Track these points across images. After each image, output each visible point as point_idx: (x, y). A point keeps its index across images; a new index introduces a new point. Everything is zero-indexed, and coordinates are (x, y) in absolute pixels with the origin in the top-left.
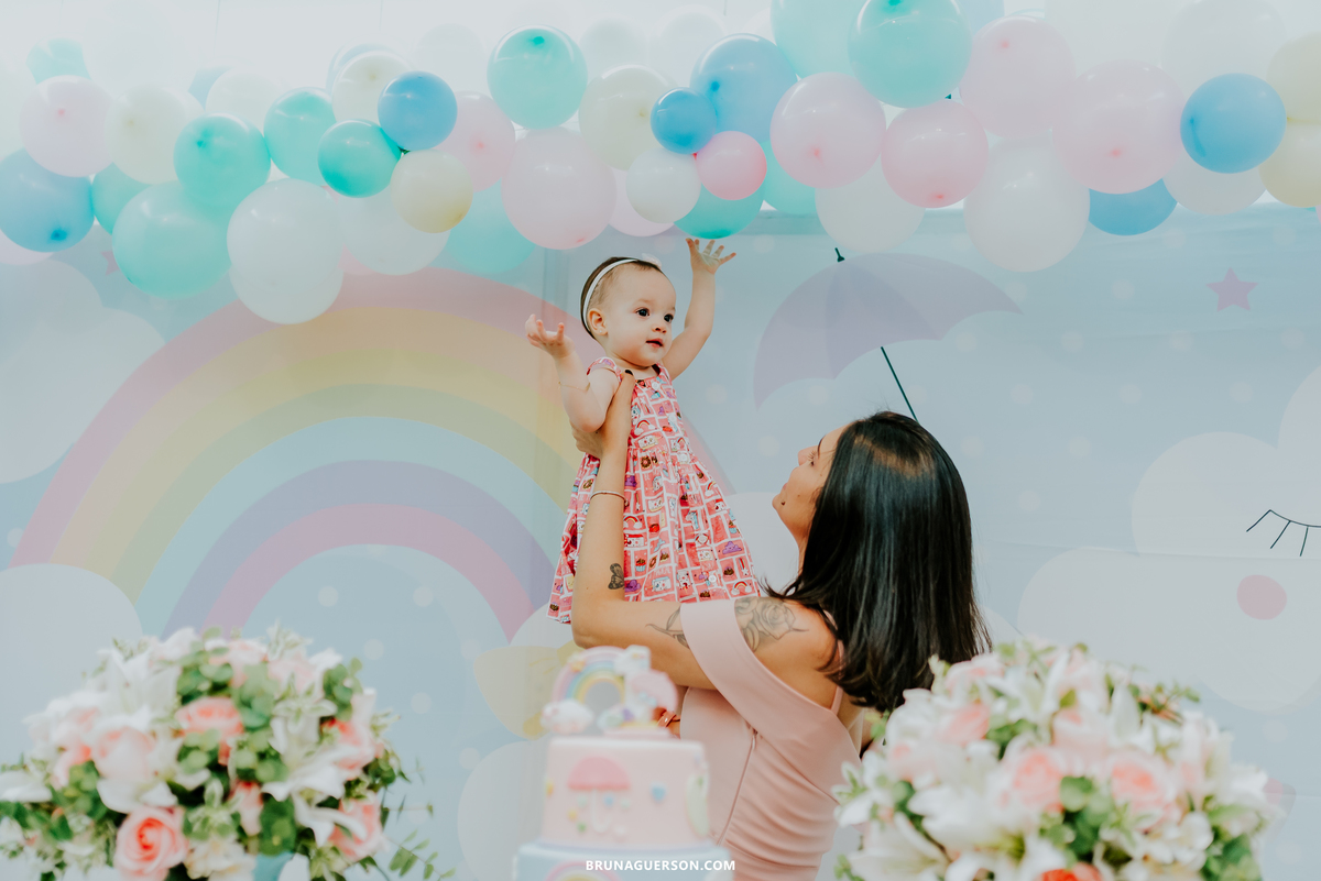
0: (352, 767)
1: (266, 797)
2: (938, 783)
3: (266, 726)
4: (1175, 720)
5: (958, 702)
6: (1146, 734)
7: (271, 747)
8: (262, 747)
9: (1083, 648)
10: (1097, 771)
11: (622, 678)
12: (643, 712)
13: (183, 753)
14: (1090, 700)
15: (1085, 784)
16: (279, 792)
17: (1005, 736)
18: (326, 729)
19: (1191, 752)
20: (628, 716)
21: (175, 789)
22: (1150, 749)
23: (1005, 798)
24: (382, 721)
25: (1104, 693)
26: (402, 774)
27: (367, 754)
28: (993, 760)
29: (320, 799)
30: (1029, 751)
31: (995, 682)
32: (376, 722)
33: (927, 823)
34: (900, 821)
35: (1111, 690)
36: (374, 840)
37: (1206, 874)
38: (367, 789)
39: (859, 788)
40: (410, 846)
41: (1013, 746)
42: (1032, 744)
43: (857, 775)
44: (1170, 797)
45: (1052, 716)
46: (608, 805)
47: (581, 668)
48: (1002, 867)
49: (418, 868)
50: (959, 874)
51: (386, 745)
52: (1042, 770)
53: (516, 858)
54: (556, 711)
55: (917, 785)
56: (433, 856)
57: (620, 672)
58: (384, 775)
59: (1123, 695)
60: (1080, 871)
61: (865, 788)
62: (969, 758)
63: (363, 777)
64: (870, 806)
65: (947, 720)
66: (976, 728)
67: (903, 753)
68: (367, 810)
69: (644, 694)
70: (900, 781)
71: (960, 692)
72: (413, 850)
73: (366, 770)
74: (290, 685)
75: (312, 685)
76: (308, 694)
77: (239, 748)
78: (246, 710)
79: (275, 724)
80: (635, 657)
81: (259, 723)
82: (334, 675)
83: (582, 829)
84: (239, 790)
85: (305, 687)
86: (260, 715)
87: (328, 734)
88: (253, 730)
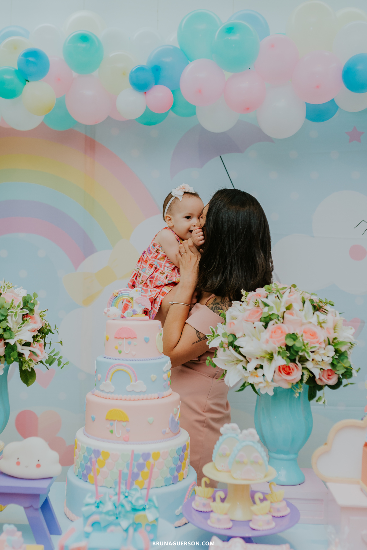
0: (33, 331)
1: (7, 344)
2: (244, 335)
3: (5, 319)
4: (325, 312)
5: (251, 306)
6: (314, 318)
7: (8, 326)
8: (5, 326)
9: (294, 286)
10: (298, 331)
11: (132, 298)
12: (140, 311)
14: (297, 306)
15: (294, 337)
16: (12, 342)
17: (268, 319)
18: (25, 318)
19: (330, 325)
20: (135, 313)
22: (316, 324)
23: (267, 342)
24: (43, 313)
25: (302, 304)
26: (51, 331)
27: (39, 326)
28: (263, 328)
29: (24, 342)
30: (276, 325)
31: (265, 300)
32: (41, 314)
33: (240, 349)
34: (230, 348)
35: (304, 302)
36: (43, 355)
37: (332, 364)
38: (40, 338)
39: (216, 334)
40: (52, 355)
41: (271, 323)
42: (276, 323)
43: (214, 330)
44: (322, 340)
45: (284, 312)
46: (130, 344)
47: (117, 295)
48: (265, 364)
49: (56, 362)
50: (251, 367)
51: (46, 322)
52: (280, 332)
53: (95, 361)
54: (108, 311)
55: (237, 336)
56: (61, 358)
57: (131, 297)
58: (45, 332)
59: (308, 304)
60: (292, 365)
61: (218, 335)
62: (255, 327)
63: (39, 334)
64: (220, 342)
65: (247, 313)
66: (258, 316)
67: (232, 324)
68: (40, 345)
69: (140, 304)
70: (231, 334)
71: (252, 303)
72: (53, 356)
73: (39, 331)
74: (12, 303)
75: (20, 303)
76: (18, 306)
79: (9, 318)
80: (137, 291)
81: (3, 318)
82: (27, 298)
83: (120, 352)
85: (17, 304)
86: (3, 315)
87: (27, 320)
88: (1, 321)
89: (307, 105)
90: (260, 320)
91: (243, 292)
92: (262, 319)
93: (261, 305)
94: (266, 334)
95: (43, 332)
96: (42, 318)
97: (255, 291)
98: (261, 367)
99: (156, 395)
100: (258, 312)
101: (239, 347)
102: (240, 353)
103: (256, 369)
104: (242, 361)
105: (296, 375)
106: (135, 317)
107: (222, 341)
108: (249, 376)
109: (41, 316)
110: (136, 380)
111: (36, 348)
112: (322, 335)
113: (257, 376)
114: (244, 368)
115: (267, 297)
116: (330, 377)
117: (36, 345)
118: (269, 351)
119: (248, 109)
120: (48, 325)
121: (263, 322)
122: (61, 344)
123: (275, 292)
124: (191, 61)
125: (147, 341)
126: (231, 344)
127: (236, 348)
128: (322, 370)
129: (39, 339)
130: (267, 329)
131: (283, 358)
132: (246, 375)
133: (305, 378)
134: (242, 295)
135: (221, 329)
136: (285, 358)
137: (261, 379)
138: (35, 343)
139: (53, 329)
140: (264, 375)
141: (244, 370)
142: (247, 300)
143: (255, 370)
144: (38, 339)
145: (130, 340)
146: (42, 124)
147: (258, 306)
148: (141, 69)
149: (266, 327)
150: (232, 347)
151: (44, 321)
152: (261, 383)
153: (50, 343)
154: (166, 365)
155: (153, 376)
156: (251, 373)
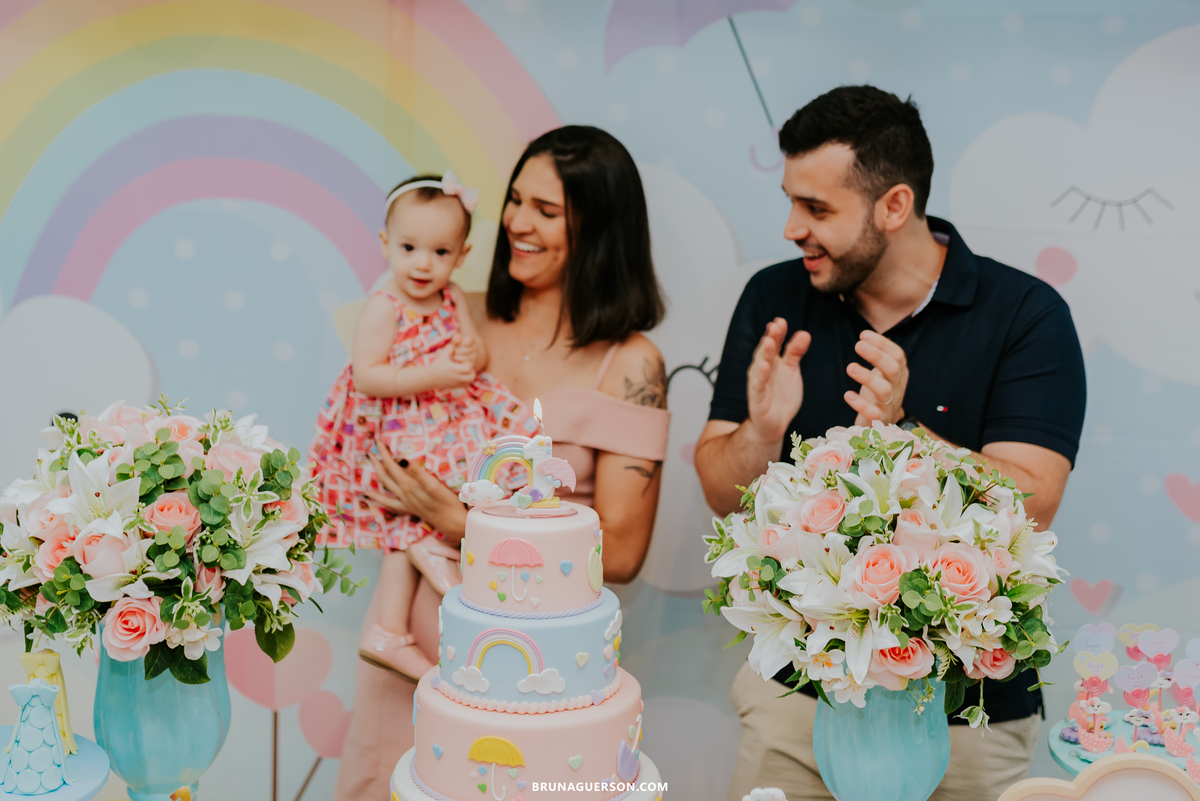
0: (289, 537)
1: (226, 581)
2: (800, 566)
3: (225, 523)
6: (968, 523)
7: (230, 538)
8: (223, 540)
11: (531, 461)
12: (547, 490)
13: (157, 551)
14: (927, 494)
16: (241, 577)
17: (859, 531)
18: (269, 510)
20: (536, 497)
21: (152, 584)
22: (972, 542)
23: (857, 589)
27: (302, 522)
28: (847, 551)
30: (877, 547)
32: (308, 488)
33: (793, 599)
34: (768, 593)
35: (944, 481)
37: (1006, 639)
38: (306, 551)
39: (727, 540)
40: (327, 565)
41: (865, 542)
42: (879, 541)
43: (724, 528)
44: (984, 584)
45: (895, 516)
46: (525, 580)
47: (493, 452)
48: (850, 636)
49: (337, 586)
50: (818, 641)
52: (887, 565)
54: (472, 490)
55: (784, 567)
56: (347, 570)
57: (526, 458)
58: (315, 528)
60: (911, 643)
63: (302, 541)
65: (807, 506)
66: (833, 518)
67: (772, 534)
68: (304, 565)
69: (550, 477)
70: (768, 557)
71: (819, 478)
73: (302, 534)
74: (238, 478)
75: (257, 475)
76: (253, 484)
77: (203, 542)
78: (203, 506)
79: (231, 517)
80: (541, 444)
81: (217, 520)
82: (273, 462)
83: (502, 598)
84: (204, 573)
85: (251, 477)
86: (217, 513)
87: (273, 513)
88: (214, 527)
90: (839, 530)
93: (844, 492)
94: (853, 569)
95: (310, 531)
98: (840, 644)
99: (588, 699)
100: (833, 505)
101: (789, 594)
102: (789, 605)
103: (827, 648)
104: (791, 622)
105: (921, 663)
106: (537, 509)
108: (809, 663)
109: (305, 497)
110: (541, 668)
111: (293, 576)
112: (985, 572)
113: (829, 664)
114: (798, 643)
115: (855, 467)
116: (997, 663)
117: (296, 567)
118: (861, 607)
121: (846, 534)
125: (566, 571)
126: (768, 586)
127: (782, 595)
128: (981, 652)
129: (302, 553)
130: (856, 555)
131: (893, 631)
132: (804, 658)
133: (942, 669)
134: (794, 447)
137: (837, 673)
138: (294, 564)
140: (845, 665)
141: (799, 647)
142: (805, 464)
143: (825, 651)
144: (298, 553)
145: (525, 571)
147: (836, 492)
149: (853, 547)
150: (771, 591)
152: (836, 680)
154: (612, 623)
155: (582, 656)
156: (816, 658)
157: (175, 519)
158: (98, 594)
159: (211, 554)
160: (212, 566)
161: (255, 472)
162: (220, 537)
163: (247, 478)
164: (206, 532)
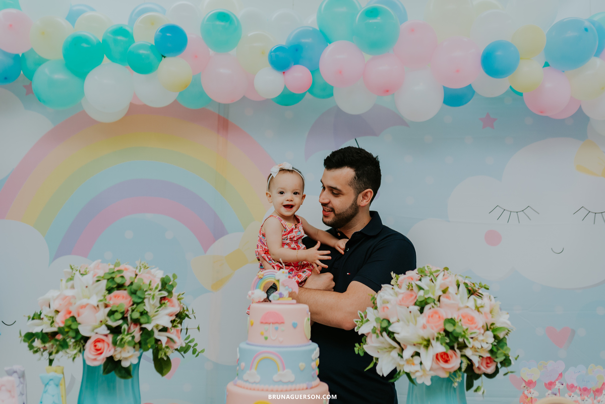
0: (171, 316)
1: (143, 329)
2: (398, 321)
3: (142, 302)
4: (480, 296)
5: (403, 290)
6: (472, 301)
7: (145, 310)
8: (141, 310)
9: (446, 269)
10: (455, 316)
11: (278, 281)
12: (286, 294)
13: (111, 313)
14: (452, 290)
15: (452, 321)
16: (149, 327)
17: (424, 303)
18: (163, 302)
19: (486, 309)
20: (281, 296)
21: (109, 327)
22: (474, 308)
23: (424, 327)
24: (181, 296)
25: (456, 287)
26: (187, 316)
27: (177, 310)
28: (419, 313)
29: (160, 328)
30: (432, 309)
31: (419, 283)
32: (179, 297)
33: (396, 335)
34: (385, 334)
35: (458, 286)
36: (180, 342)
37: (491, 351)
38: (178, 323)
39: (365, 320)
40: (187, 341)
41: (427, 308)
42: (433, 307)
43: (363, 315)
44: (480, 325)
45: (440, 296)
46: (277, 329)
47: (262, 277)
48: (422, 351)
49: (191, 350)
50: (407, 353)
51: (183, 306)
52: (437, 316)
53: (238, 349)
54: (253, 293)
55: (391, 321)
56: (196, 345)
57: (277, 278)
58: (182, 317)
59: (462, 287)
60: (450, 352)
61: (368, 320)
62: (410, 312)
63: (177, 319)
64: (372, 327)
65: (400, 297)
66: (412, 300)
67: (386, 309)
68: (177, 331)
69: (287, 287)
70: (384, 319)
71: (404, 286)
72: (188, 343)
73: (177, 316)
74: (150, 285)
75: (158, 285)
76: (156, 288)
77: (133, 311)
78: (133, 296)
79: (146, 301)
80: (283, 273)
81: (140, 301)
82: (165, 280)
83: (266, 339)
84: (132, 326)
85: (155, 285)
86: (140, 298)
87: (164, 303)
88: (138, 304)
89: (445, 89)
90: (415, 304)
91: (393, 275)
92: (418, 303)
93: (415, 289)
94: (422, 319)
95: (180, 317)
96: (180, 302)
97: (405, 274)
98: (418, 354)
99: (305, 385)
100: (412, 295)
101: (393, 333)
102: (394, 339)
103: (412, 356)
104: (395, 348)
105: (456, 362)
106: (281, 300)
107: (374, 327)
108: (404, 365)
109: (178, 299)
110: (284, 369)
111: (173, 334)
112: (481, 320)
113: (414, 364)
114: (399, 355)
115: (420, 280)
116: (488, 365)
117: (173, 330)
118: (426, 337)
119: (387, 91)
120: (185, 309)
121: (418, 306)
122: (199, 329)
123: (429, 275)
124: (330, 43)
125: (295, 326)
126: (385, 329)
127: (391, 334)
128: (481, 358)
130: (423, 314)
131: (442, 344)
132: (402, 363)
133: (464, 366)
134: (392, 278)
135: (371, 313)
136: (444, 344)
137: (418, 367)
138: (173, 328)
139: (189, 313)
140: (421, 363)
141: (400, 357)
142: (398, 283)
143: (411, 358)
144: (175, 324)
145: (277, 325)
146: (176, 102)
147: (412, 290)
148: (280, 49)
149: (421, 311)
150: (386, 332)
151: (182, 304)
152: (418, 372)
153: (187, 329)
154: (315, 352)
155: (302, 365)
156: (408, 361)
157: (121, 300)
158: (84, 332)
159: (136, 315)
160: (136, 322)
161: (157, 283)
162: (141, 308)
163: (154, 286)
164: (135, 306)
